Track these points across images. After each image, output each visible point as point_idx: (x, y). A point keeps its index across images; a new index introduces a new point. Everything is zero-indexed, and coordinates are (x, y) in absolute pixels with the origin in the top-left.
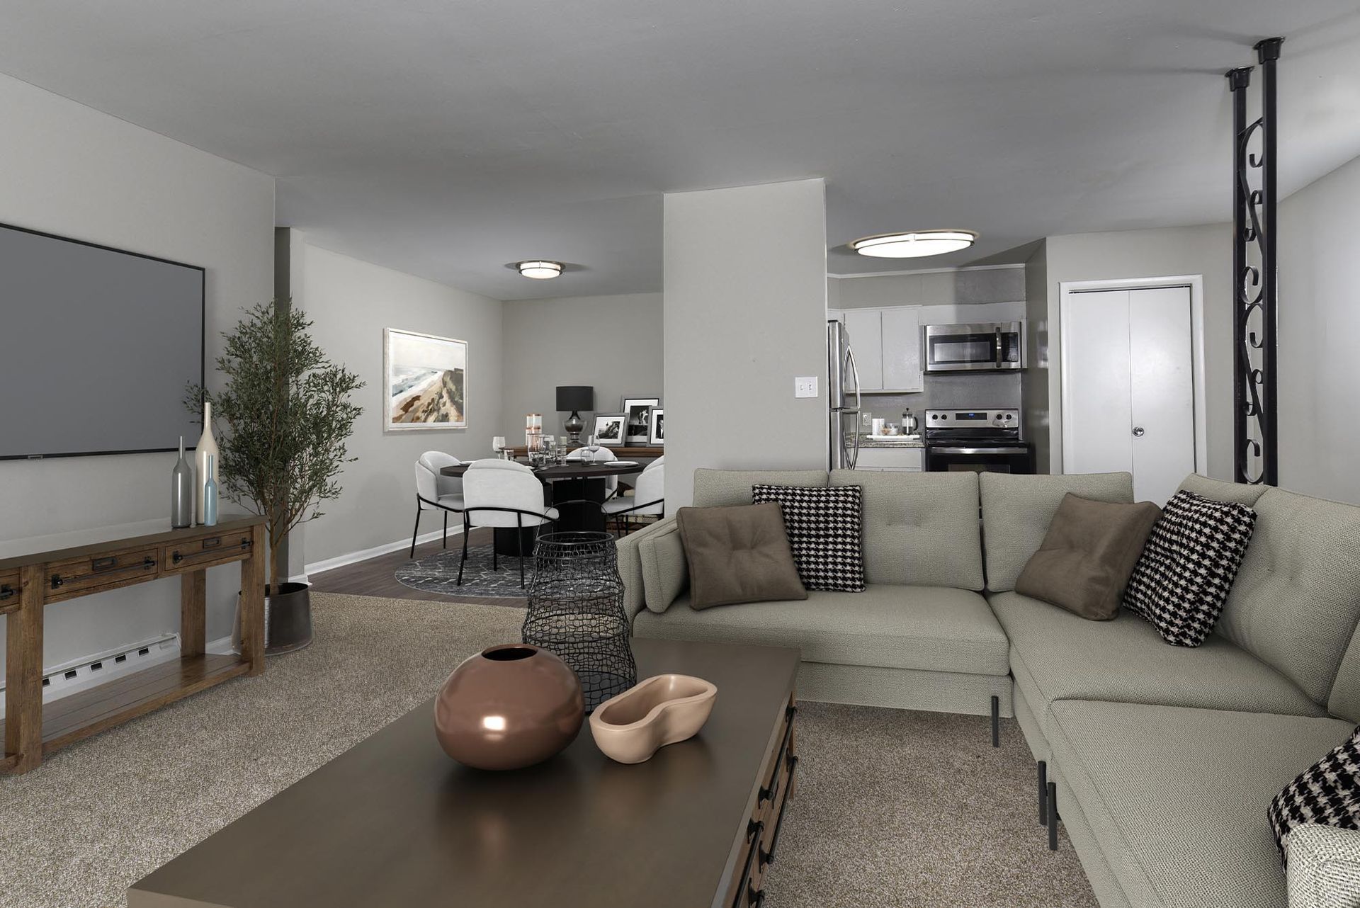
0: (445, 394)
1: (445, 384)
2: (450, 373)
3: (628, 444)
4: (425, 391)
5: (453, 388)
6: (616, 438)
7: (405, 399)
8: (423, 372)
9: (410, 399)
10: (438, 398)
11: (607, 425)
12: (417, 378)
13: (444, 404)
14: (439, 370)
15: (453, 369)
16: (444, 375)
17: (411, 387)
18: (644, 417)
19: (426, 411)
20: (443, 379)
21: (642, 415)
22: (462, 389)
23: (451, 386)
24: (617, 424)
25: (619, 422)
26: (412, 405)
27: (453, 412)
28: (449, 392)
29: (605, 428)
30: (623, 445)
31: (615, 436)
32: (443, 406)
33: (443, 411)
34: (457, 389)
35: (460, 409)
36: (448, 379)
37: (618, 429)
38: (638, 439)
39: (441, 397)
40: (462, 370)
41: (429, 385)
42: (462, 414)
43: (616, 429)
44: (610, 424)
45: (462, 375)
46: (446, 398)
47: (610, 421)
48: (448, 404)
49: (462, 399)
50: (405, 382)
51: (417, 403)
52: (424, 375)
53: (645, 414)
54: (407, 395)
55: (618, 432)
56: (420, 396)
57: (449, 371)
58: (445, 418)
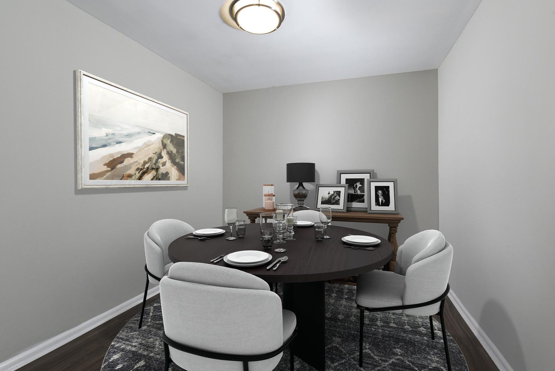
0: (164, 154)
1: (164, 146)
2: (170, 137)
3: (349, 210)
4: (140, 149)
5: (174, 151)
6: (338, 204)
7: (111, 155)
8: (137, 130)
9: (119, 156)
10: (156, 157)
11: (329, 193)
12: (129, 136)
13: (164, 164)
14: (158, 132)
15: (174, 134)
16: (163, 138)
17: (120, 142)
18: (358, 187)
19: (141, 169)
20: (162, 141)
21: (356, 186)
22: (183, 152)
23: (171, 148)
24: (339, 193)
25: (340, 192)
26: (122, 162)
27: (174, 172)
28: (170, 154)
29: (327, 196)
30: (345, 210)
31: (337, 203)
32: (163, 166)
33: (162, 170)
34: (177, 152)
35: (181, 169)
36: (168, 142)
37: (339, 196)
38: (356, 205)
39: (160, 157)
40: (184, 137)
41: (145, 144)
42: (183, 174)
43: (338, 197)
44: (332, 193)
45: (183, 141)
46: (165, 157)
47: (332, 190)
48: (169, 164)
49: (184, 162)
50: (110, 136)
51: (127, 161)
52: (139, 133)
53: (359, 185)
54: (116, 150)
55: (339, 200)
56: (133, 154)
57: (169, 135)
58: (165, 176)
